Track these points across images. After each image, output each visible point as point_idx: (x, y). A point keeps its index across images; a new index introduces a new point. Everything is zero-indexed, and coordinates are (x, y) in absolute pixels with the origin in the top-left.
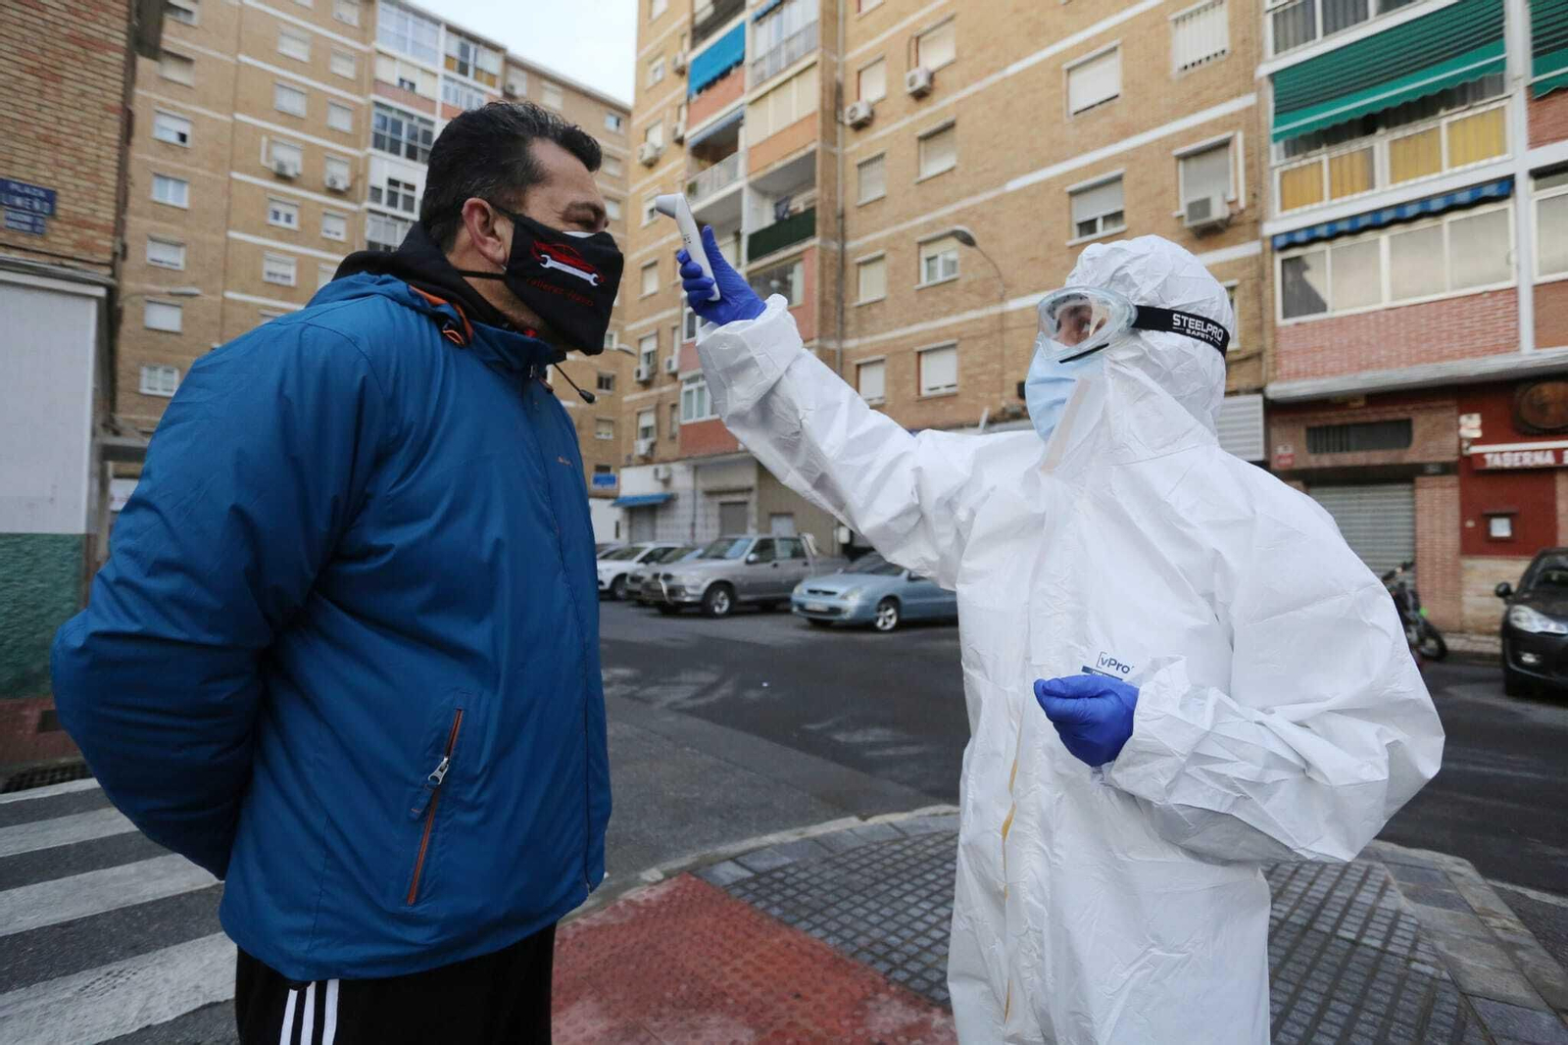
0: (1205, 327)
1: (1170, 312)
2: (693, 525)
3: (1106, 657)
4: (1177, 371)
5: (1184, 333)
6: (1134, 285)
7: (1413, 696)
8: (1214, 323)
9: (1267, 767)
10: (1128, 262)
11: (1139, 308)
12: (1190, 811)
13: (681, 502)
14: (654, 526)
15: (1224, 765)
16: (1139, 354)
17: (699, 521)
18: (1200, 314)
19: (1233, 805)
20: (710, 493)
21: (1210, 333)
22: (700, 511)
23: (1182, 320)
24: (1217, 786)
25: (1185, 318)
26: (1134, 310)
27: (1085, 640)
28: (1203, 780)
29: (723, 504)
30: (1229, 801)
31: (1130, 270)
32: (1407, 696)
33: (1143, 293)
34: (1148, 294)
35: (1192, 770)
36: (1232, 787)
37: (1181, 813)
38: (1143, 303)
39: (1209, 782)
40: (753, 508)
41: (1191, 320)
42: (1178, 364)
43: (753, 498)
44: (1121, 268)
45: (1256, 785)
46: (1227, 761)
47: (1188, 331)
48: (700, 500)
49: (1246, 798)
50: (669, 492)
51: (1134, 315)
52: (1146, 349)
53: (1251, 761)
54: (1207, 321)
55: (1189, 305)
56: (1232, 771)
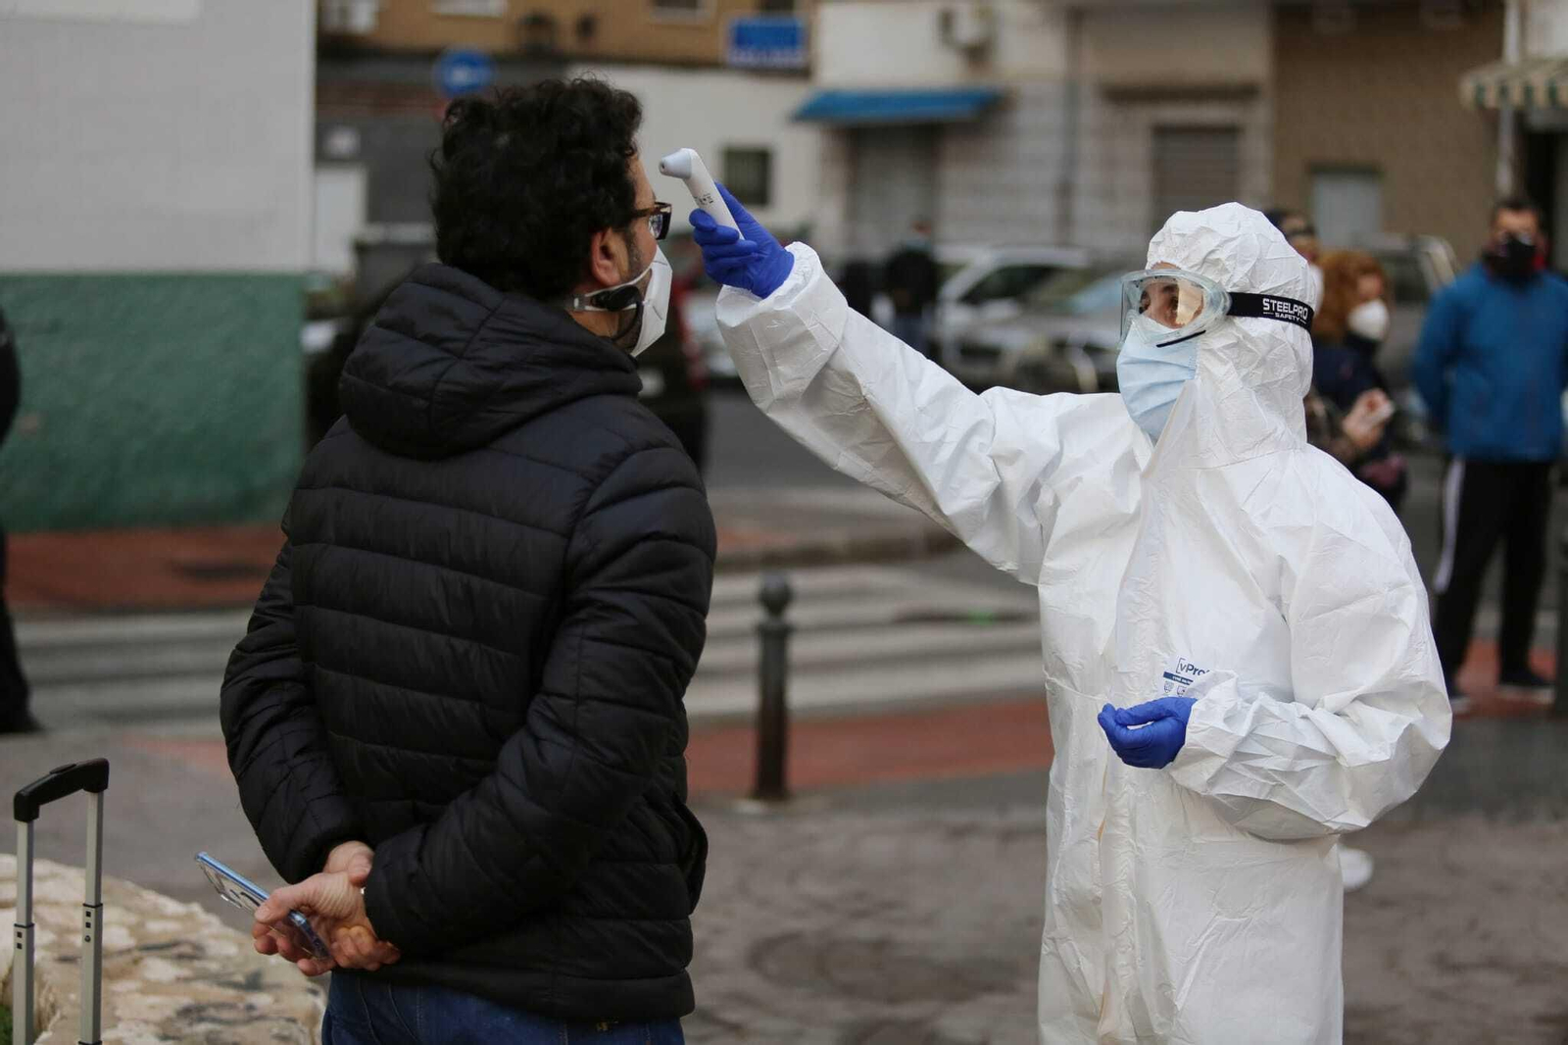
0: (1292, 309)
1: (1260, 297)
2: (1065, 191)
3: (1184, 663)
4: (1270, 357)
5: (1273, 317)
6: (1226, 271)
7: (1422, 679)
8: (1299, 303)
9: (1298, 757)
10: (1218, 246)
11: (1232, 295)
12: (1233, 799)
13: (1025, 118)
14: (931, 187)
15: (1260, 760)
16: (1235, 341)
17: (1087, 177)
18: (1286, 296)
19: (1271, 793)
20: (1121, 96)
21: (1296, 313)
22: (1089, 147)
23: (1271, 304)
24: (1255, 777)
25: (1274, 302)
26: (1228, 297)
27: (1167, 646)
28: (1243, 773)
29: (1162, 132)
30: (1267, 790)
31: (1222, 255)
32: (1417, 679)
33: (1236, 280)
34: (1237, 280)
35: (1236, 766)
36: (1267, 777)
37: (1225, 802)
38: (1235, 290)
39: (1249, 775)
40: (1257, 149)
41: (1279, 303)
42: (1271, 350)
43: (1258, 117)
44: (1212, 252)
45: (1288, 774)
46: (1262, 756)
47: (1277, 315)
48: (1092, 113)
49: (1282, 785)
50: (985, 82)
51: (1228, 304)
52: (1241, 336)
53: (1283, 755)
54: (1293, 302)
55: (1276, 289)
56: (1267, 764)
